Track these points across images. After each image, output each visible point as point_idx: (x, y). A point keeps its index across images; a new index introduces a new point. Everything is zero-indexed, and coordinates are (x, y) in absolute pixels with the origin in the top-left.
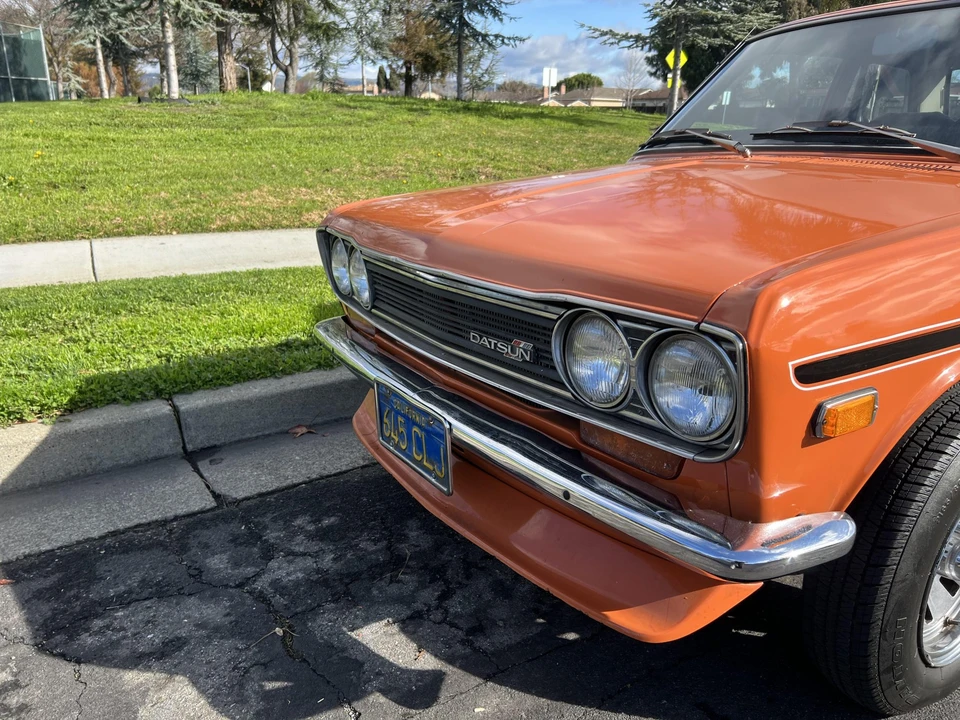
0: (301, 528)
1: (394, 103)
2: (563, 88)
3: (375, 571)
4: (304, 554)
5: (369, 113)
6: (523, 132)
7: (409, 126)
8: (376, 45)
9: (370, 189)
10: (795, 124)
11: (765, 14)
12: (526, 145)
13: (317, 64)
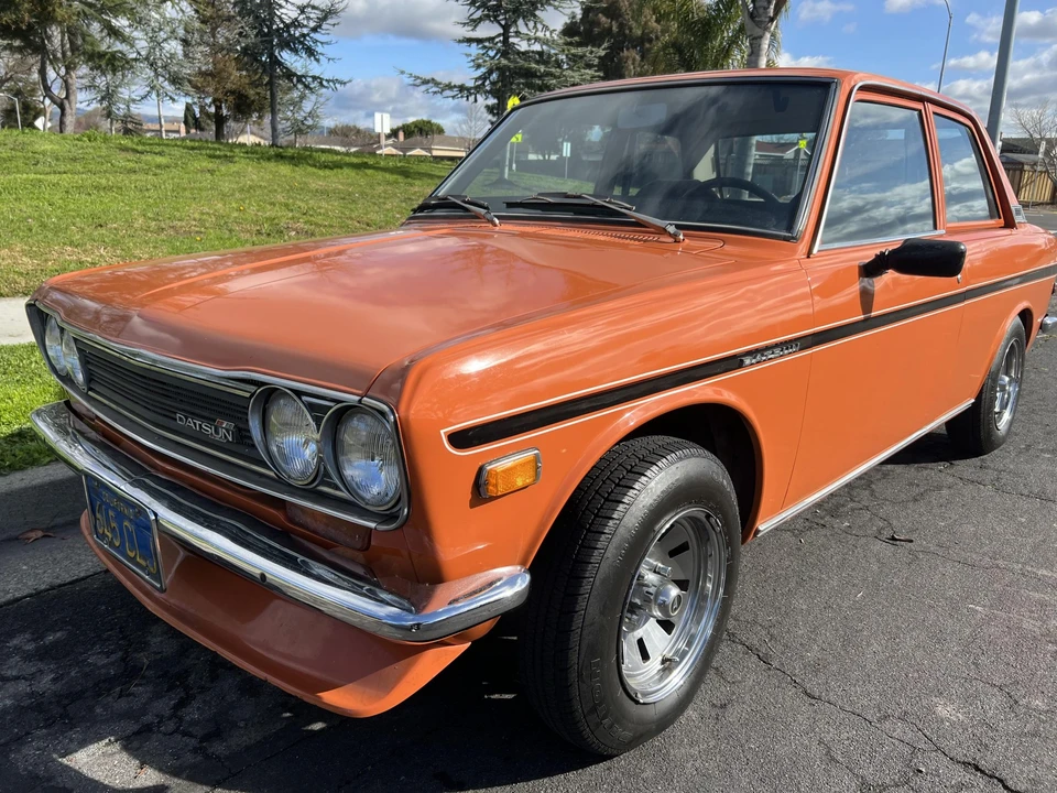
0: (17, 649)
1: (193, 148)
2: (401, 135)
3: (102, 686)
4: (17, 678)
5: (159, 159)
6: (342, 184)
7: (208, 175)
8: (175, 80)
9: (154, 247)
10: (539, 194)
11: (587, 71)
12: (344, 199)
13: (103, 98)
